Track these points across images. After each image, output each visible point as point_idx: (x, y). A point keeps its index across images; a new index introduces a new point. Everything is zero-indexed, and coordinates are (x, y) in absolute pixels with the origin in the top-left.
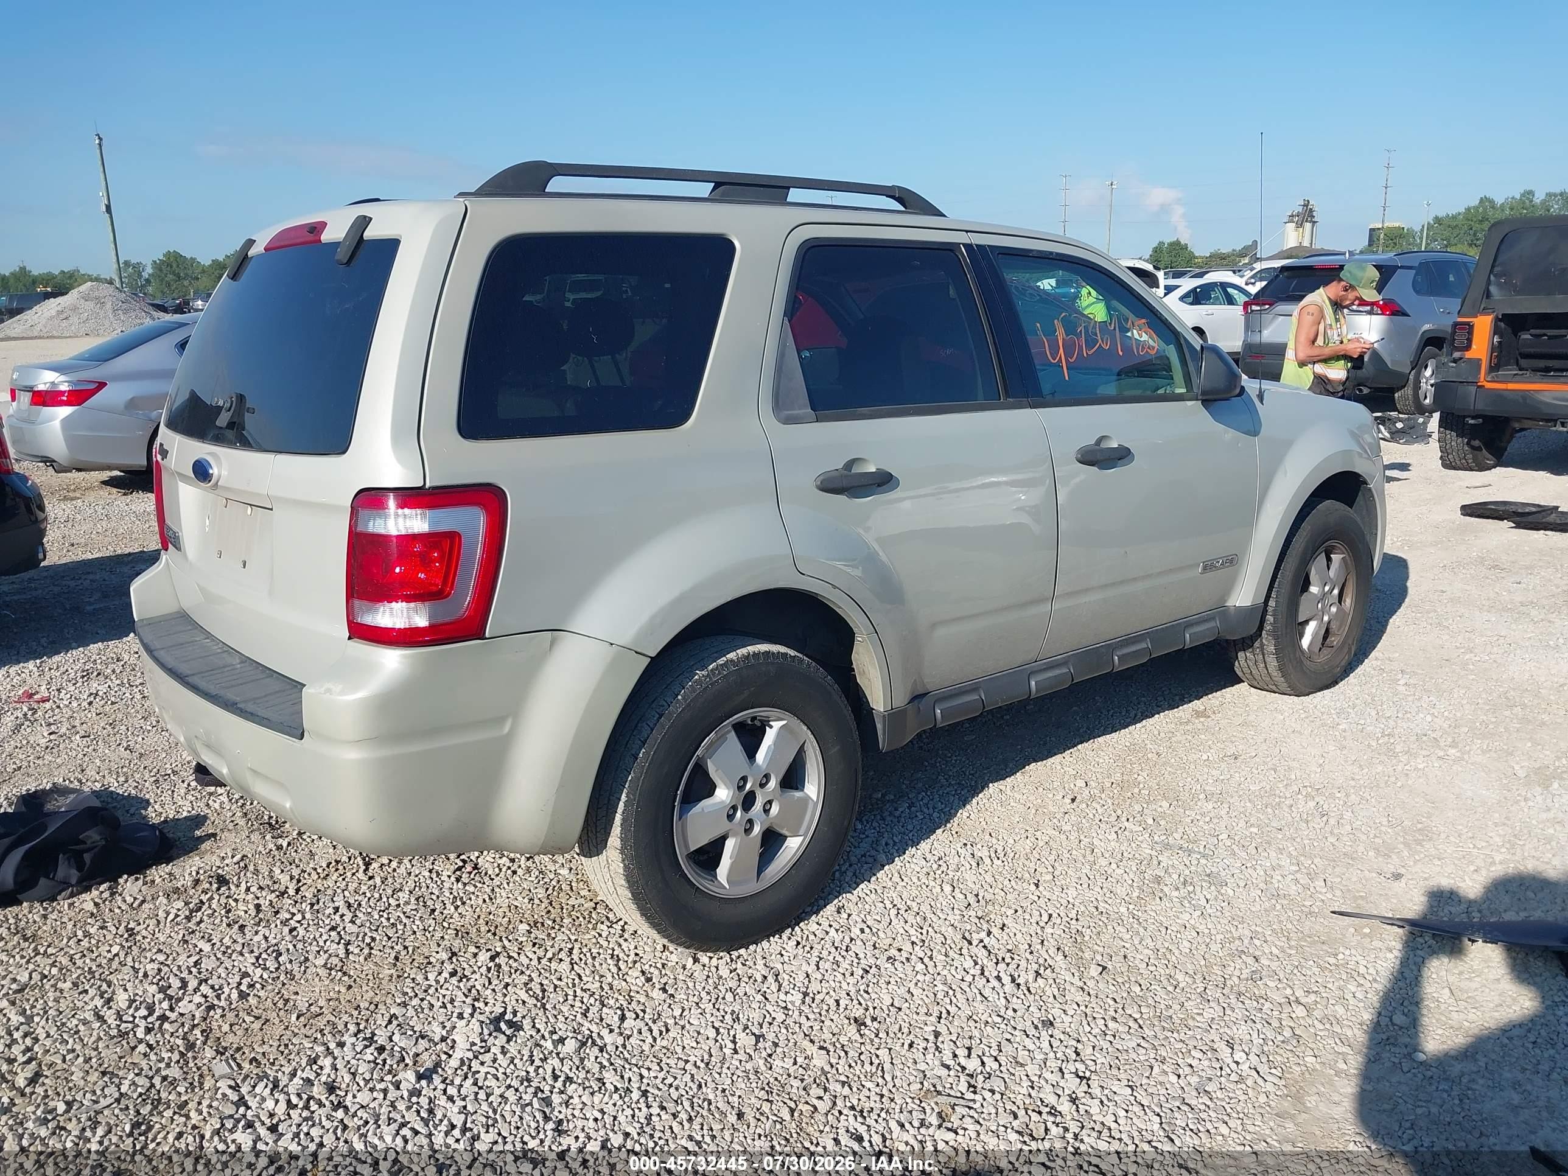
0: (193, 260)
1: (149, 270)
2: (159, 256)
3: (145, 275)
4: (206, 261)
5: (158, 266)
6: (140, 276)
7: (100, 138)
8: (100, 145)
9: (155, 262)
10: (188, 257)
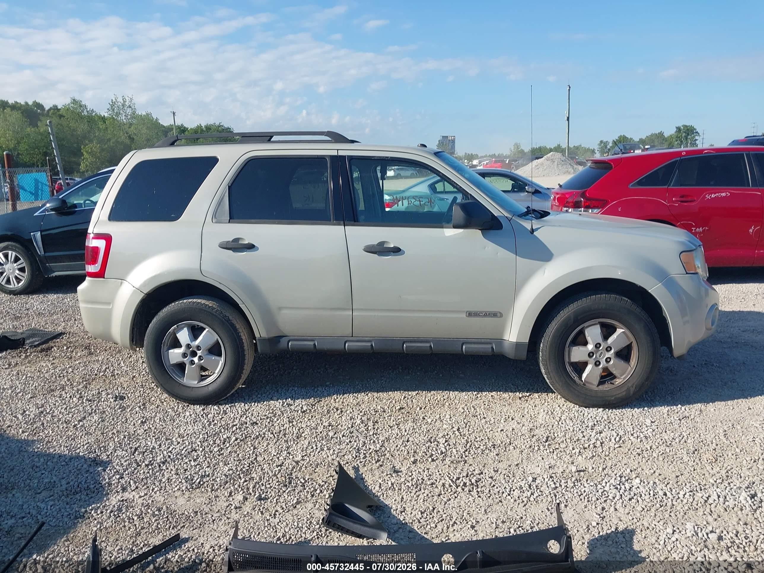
0: (631, 139)
1: (611, 145)
2: (616, 138)
3: (608, 147)
4: (637, 139)
5: (615, 143)
6: (606, 147)
7: (570, 87)
8: (569, 90)
9: (614, 141)
10: (629, 138)
